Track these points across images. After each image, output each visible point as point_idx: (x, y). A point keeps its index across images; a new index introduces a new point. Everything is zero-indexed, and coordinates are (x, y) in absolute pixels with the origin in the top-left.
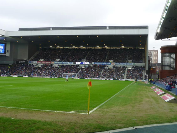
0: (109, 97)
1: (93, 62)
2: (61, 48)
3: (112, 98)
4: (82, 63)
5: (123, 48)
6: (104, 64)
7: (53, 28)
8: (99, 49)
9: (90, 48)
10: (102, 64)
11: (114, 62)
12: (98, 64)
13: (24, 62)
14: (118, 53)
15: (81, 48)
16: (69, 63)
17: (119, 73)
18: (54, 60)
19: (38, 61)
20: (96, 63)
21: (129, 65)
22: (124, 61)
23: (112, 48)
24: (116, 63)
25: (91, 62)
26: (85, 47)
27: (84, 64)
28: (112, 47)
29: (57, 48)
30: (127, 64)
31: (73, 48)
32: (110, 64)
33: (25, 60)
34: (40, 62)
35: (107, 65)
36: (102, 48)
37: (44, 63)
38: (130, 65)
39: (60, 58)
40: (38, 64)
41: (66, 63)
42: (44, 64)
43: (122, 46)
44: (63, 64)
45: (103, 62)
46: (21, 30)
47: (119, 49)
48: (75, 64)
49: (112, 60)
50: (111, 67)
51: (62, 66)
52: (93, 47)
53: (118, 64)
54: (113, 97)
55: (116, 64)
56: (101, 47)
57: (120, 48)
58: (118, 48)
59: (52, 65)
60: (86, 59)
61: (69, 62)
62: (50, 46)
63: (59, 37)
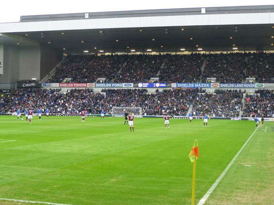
1: (174, 82)
2: (107, 54)
4: (151, 86)
5: (236, 52)
6: (196, 85)
7: (89, 13)
8: (185, 55)
9: (166, 53)
10: (191, 85)
11: (217, 81)
12: (184, 86)
13: (33, 84)
14: (225, 64)
15: (148, 54)
16: (124, 86)
17: (229, 104)
18: (92, 81)
19: (60, 82)
20: (179, 85)
21: (249, 88)
22: (238, 81)
23: (212, 53)
24: (222, 82)
25: (171, 83)
26: (156, 52)
27: (156, 87)
28: (213, 51)
29: (99, 55)
30: (245, 85)
31: (131, 54)
32: (210, 87)
33: (34, 81)
34: (65, 85)
35: (204, 89)
36: (192, 54)
37: (73, 87)
38: (250, 88)
39: (106, 76)
40: (62, 88)
41: (118, 85)
42: (74, 89)
43: (234, 49)
44: (111, 87)
45: (195, 82)
46: (24, 19)
47: (227, 55)
48: (137, 87)
49: (214, 77)
50: (211, 90)
51: (110, 92)
52: (173, 51)
53: (226, 85)
55: (222, 85)
56: (189, 51)
57: (229, 52)
58: (225, 53)
59: (90, 91)
60: (159, 76)
61: (124, 84)
62: (85, 52)
63: (103, 32)
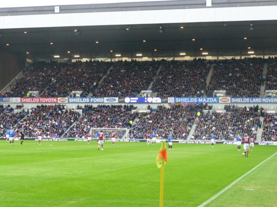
0: (215, 189)
1: (171, 96)
2: (84, 60)
3: (222, 191)
4: (141, 101)
5: (252, 56)
6: (200, 100)
7: (60, 7)
8: (186, 61)
9: (161, 59)
10: (194, 100)
11: (227, 94)
12: (184, 101)
14: (237, 72)
15: (138, 60)
16: (106, 101)
17: (243, 124)
18: (65, 94)
19: (22, 96)
20: (178, 100)
21: (268, 103)
22: (255, 93)
23: (221, 58)
24: (234, 97)
25: (167, 97)
26: (149, 57)
27: (148, 103)
28: (222, 55)
29: (74, 61)
30: (264, 100)
31: (117, 60)
32: (218, 102)
34: (28, 100)
35: (210, 105)
36: (195, 60)
37: (40, 102)
38: (271, 103)
39: (84, 89)
40: (24, 104)
41: (98, 100)
42: (40, 105)
43: (249, 53)
44: (90, 102)
45: (199, 96)
47: (241, 60)
48: (123, 102)
49: (224, 89)
50: (219, 108)
51: (88, 109)
52: (170, 56)
53: (239, 100)
54: (226, 189)
55: (234, 100)
56: (191, 56)
57: (243, 58)
58: (238, 58)
59: (61, 108)
60: (152, 89)
61: (106, 99)
62: (55, 57)
63: (78, 31)
